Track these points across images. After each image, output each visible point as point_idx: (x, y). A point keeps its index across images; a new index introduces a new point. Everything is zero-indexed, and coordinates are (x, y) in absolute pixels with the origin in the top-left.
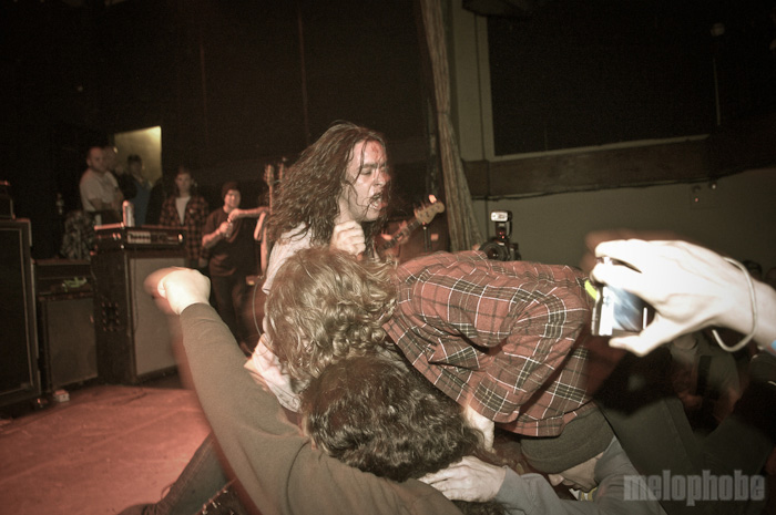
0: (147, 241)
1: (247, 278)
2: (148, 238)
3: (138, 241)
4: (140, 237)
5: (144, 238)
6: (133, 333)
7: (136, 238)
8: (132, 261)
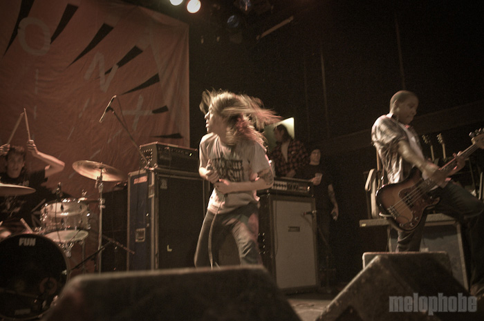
0: (285, 189)
1: (361, 221)
2: (285, 186)
3: (279, 188)
4: (280, 185)
5: (282, 186)
6: (274, 255)
7: (277, 185)
8: (274, 202)
